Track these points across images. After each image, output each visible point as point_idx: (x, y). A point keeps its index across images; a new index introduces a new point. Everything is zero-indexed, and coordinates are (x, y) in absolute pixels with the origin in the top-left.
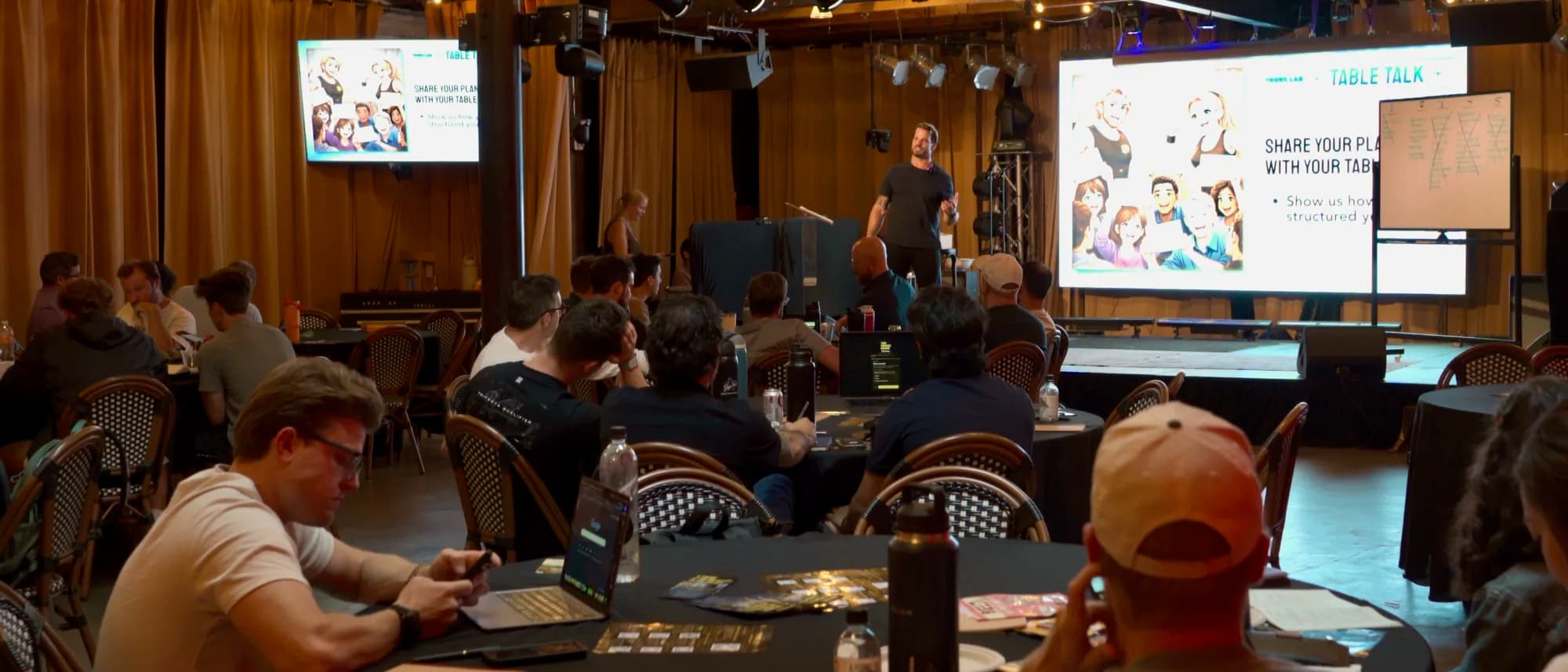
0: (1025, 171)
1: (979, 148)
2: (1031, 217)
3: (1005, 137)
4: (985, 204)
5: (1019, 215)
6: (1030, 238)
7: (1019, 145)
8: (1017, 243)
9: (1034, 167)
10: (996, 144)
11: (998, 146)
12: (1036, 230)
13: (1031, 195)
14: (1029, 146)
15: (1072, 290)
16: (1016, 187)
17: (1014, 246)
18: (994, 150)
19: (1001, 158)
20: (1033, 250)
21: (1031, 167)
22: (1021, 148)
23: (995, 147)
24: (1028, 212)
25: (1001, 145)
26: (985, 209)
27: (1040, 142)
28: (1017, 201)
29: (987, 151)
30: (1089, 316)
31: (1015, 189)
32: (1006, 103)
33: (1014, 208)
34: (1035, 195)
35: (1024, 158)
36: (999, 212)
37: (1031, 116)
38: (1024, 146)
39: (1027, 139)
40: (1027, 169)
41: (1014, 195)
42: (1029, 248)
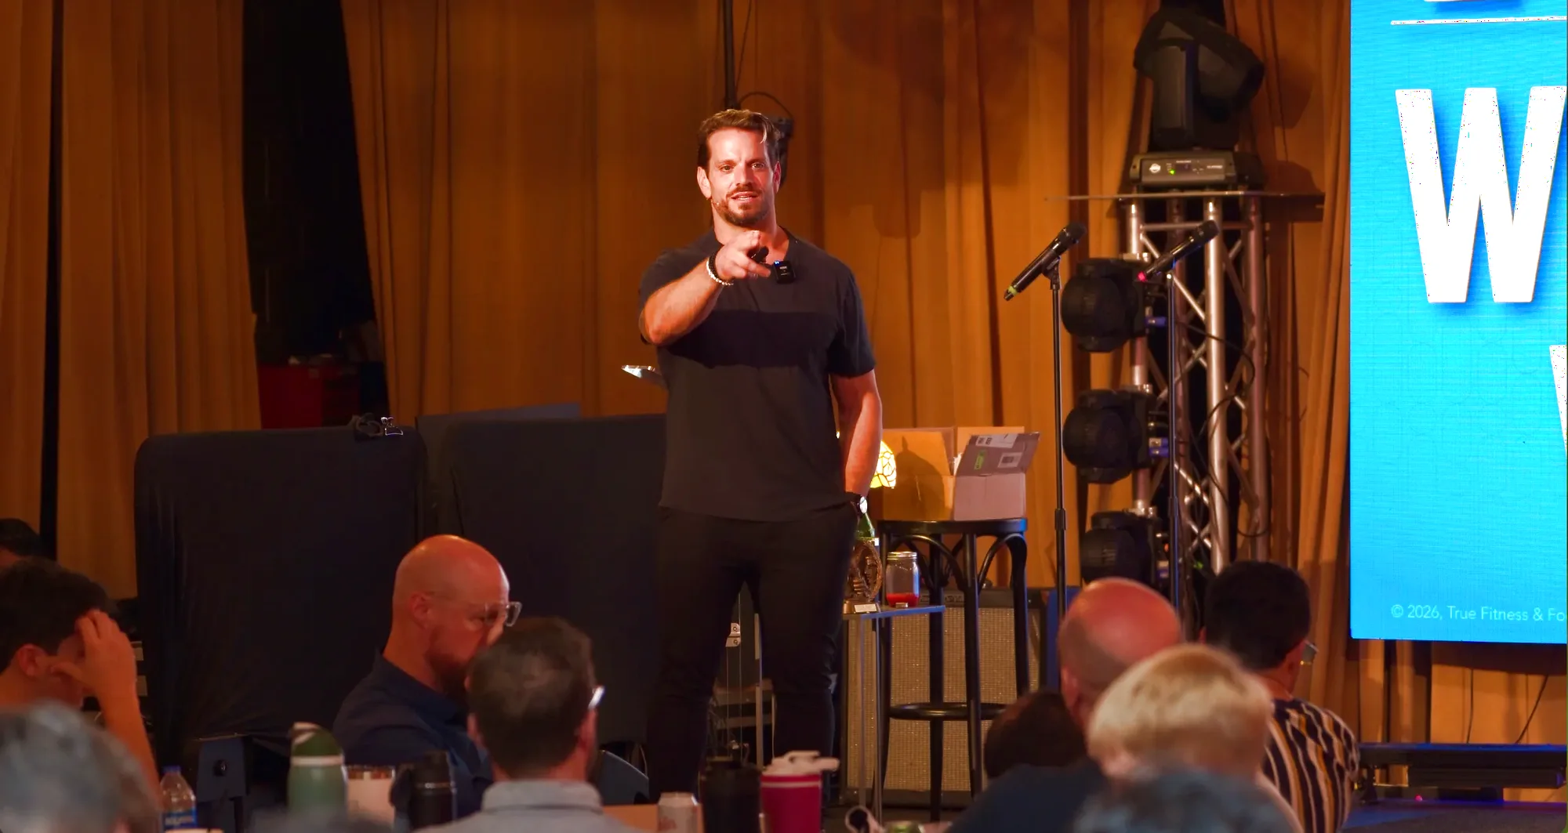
0: (1232, 254)
1: (1078, 180)
2: (1254, 405)
3: (1162, 143)
4: (1099, 365)
5: (1215, 399)
6: (1249, 473)
7: (1216, 168)
8: (1207, 490)
9: (1263, 235)
10: (1137, 162)
11: (1144, 170)
12: (1267, 446)
13: (1254, 333)
14: (1250, 172)
15: (1390, 646)
16: (1204, 306)
17: (1198, 500)
18: (1127, 183)
19: (1153, 212)
20: (1259, 514)
21: (1253, 236)
22: (1220, 177)
23: (1134, 172)
24: (1241, 389)
25: (1155, 168)
26: (1099, 379)
27: (1280, 156)
28: (1206, 355)
29: (1105, 184)
30: (1446, 730)
31: (1201, 314)
32: (1171, 30)
33: (1198, 378)
34: (1267, 337)
35: (1229, 207)
36: (1147, 389)
37: (1255, 74)
38: (1232, 173)
39: (1236, 149)
40: (1239, 244)
41: (1197, 332)
42: (1243, 508)
